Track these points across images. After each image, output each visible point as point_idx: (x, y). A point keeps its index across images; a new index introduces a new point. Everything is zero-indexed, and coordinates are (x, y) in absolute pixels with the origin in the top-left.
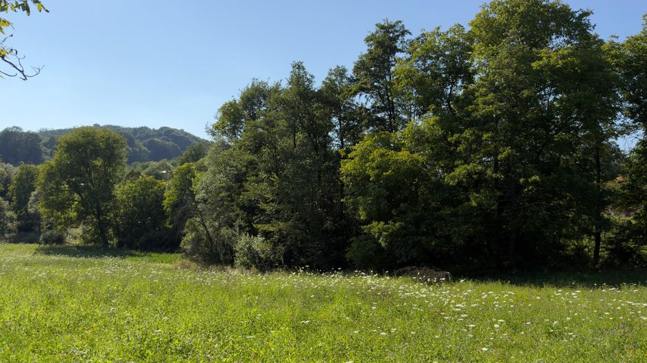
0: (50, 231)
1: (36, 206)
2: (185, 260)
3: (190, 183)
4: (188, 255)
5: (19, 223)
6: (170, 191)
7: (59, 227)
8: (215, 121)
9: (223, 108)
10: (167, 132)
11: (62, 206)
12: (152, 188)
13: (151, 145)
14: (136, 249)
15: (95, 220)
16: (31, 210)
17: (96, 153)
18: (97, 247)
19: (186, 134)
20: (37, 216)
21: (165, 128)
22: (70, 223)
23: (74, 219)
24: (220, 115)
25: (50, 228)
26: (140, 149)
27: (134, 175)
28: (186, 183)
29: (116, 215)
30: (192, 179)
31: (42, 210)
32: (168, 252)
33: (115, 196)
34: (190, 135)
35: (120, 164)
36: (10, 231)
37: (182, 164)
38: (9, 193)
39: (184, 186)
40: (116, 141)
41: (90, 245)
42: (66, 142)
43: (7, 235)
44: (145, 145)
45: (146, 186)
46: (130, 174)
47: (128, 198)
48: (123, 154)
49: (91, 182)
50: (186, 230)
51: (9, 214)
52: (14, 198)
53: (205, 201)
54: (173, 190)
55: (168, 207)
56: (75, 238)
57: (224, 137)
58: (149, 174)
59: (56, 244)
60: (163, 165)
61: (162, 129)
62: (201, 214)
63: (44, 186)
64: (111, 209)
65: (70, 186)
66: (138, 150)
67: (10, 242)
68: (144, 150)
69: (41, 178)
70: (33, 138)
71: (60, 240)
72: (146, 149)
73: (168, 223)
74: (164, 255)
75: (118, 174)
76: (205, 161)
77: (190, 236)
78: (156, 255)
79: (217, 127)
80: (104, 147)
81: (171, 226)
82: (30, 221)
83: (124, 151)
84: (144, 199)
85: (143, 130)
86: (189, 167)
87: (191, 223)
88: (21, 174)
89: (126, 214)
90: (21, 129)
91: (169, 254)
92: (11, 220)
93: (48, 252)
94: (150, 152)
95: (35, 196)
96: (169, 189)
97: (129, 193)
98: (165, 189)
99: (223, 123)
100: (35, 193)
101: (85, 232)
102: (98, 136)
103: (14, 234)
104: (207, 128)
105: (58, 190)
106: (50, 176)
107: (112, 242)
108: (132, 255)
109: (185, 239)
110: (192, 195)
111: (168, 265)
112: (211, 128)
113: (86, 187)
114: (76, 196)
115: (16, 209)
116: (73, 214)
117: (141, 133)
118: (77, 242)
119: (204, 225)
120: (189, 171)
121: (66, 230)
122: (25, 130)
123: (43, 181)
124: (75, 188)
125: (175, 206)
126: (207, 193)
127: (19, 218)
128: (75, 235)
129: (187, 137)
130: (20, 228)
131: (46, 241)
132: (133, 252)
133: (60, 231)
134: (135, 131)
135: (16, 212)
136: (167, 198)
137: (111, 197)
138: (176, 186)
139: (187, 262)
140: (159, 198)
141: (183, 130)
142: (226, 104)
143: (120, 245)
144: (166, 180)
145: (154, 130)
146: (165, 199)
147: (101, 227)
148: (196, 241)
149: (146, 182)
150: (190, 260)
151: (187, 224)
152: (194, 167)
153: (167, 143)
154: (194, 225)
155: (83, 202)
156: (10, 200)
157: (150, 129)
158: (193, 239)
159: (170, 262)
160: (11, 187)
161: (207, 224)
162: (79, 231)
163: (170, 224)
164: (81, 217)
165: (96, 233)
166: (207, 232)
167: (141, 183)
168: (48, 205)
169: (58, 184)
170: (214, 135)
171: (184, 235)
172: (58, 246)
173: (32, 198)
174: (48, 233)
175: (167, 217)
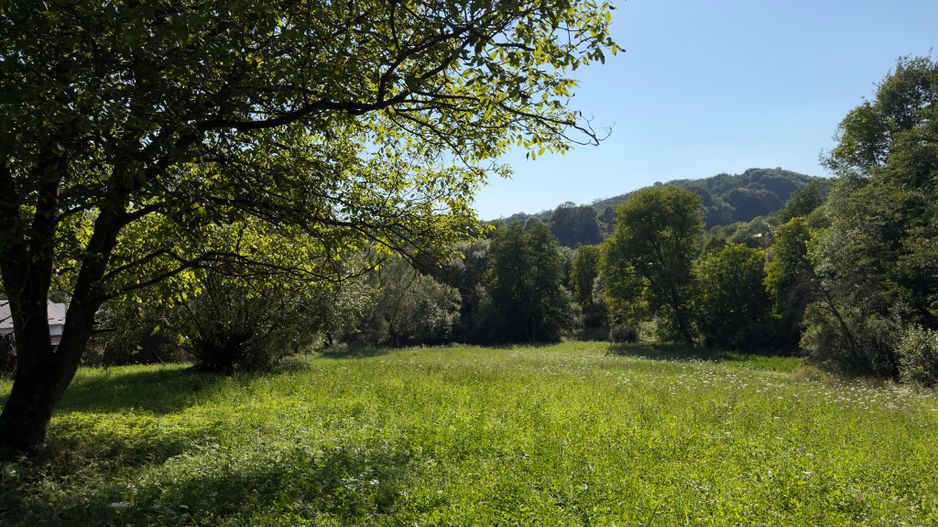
0: (620, 326)
1: (601, 296)
2: (810, 368)
3: (803, 249)
4: (813, 360)
5: (585, 316)
6: (773, 264)
7: (629, 321)
8: (835, 145)
9: (847, 120)
10: (755, 177)
11: (630, 294)
12: (744, 261)
13: (735, 198)
14: (733, 349)
15: (672, 310)
16: (596, 301)
17: (664, 221)
18: (678, 346)
19: (786, 173)
20: (602, 307)
21: (751, 170)
22: (641, 314)
23: (646, 310)
24: (842, 133)
25: (619, 322)
26: (720, 206)
27: (717, 245)
28: (796, 248)
29: (699, 302)
30: (806, 242)
31: (608, 300)
32: (780, 355)
33: (694, 277)
34: (792, 174)
35: (696, 231)
36: (577, 326)
37: (787, 220)
38: (571, 282)
39: (793, 253)
40: (687, 201)
41: (669, 343)
42: (626, 212)
43: (574, 331)
44: (725, 200)
45: (736, 259)
46: (711, 243)
47: (711, 277)
48: (699, 218)
49: (661, 260)
50: (806, 322)
51: (574, 305)
52: (577, 286)
53: (832, 274)
54: (776, 261)
55: (772, 288)
56: (650, 334)
57: (855, 168)
58: (737, 241)
59: (627, 342)
60: (756, 226)
61: (747, 172)
62: (827, 295)
63: (607, 270)
64: (690, 294)
65: (637, 267)
66: (716, 208)
67: (579, 340)
68: (725, 208)
69: (602, 261)
70: (587, 211)
71: (632, 337)
72: (728, 205)
73: (775, 311)
74: (775, 359)
75: (695, 245)
76: (826, 210)
77: (813, 331)
78: (762, 358)
79: (839, 154)
80: (672, 211)
81: (780, 316)
82: (596, 314)
83: (700, 213)
84: (736, 278)
85: (721, 178)
86: (797, 224)
87: (813, 311)
88: (581, 258)
89: (712, 300)
90: (574, 204)
91: (782, 358)
92: (577, 312)
93: (621, 352)
94: (733, 208)
95: (599, 283)
96: (771, 260)
97: (714, 271)
98: (764, 260)
99: (849, 145)
100: (598, 279)
101: (661, 326)
102: (664, 197)
103: (581, 330)
104: (821, 158)
105: (623, 274)
106: (613, 256)
107: (697, 340)
108: (728, 358)
109: (806, 335)
110: (809, 267)
111: (784, 375)
112: (829, 156)
113: (656, 267)
114: (645, 280)
115: (580, 300)
116: (644, 304)
117: (718, 184)
118: (653, 339)
119: (836, 313)
120: (799, 229)
121: (637, 324)
122: (578, 205)
123: (605, 264)
124: (642, 270)
125: (784, 285)
126: (833, 261)
127: (585, 311)
128: (649, 331)
129: (787, 177)
130: (588, 323)
131: (617, 338)
132: (729, 353)
133: (632, 325)
134: (710, 181)
135: (581, 304)
136: (770, 274)
137: (689, 278)
138: (781, 255)
139: (814, 370)
140: (757, 274)
141: (780, 169)
142: (852, 113)
143: (709, 343)
144: (764, 247)
145: (737, 177)
146: (766, 275)
147: (681, 319)
148: (827, 338)
149: (735, 253)
150: (820, 368)
151: (807, 311)
152: (806, 223)
153: (758, 191)
154: (819, 314)
155: (654, 287)
156: (573, 290)
157: (730, 176)
158: (820, 336)
159: (787, 370)
160: (572, 274)
161: (841, 311)
162: (652, 325)
163: (778, 313)
164: (655, 308)
165: (675, 328)
166: (843, 324)
167: (728, 255)
168: (613, 294)
169: (622, 265)
170: (834, 166)
171: (805, 330)
172: (631, 345)
173: (595, 286)
174: (618, 328)
175: (772, 303)
